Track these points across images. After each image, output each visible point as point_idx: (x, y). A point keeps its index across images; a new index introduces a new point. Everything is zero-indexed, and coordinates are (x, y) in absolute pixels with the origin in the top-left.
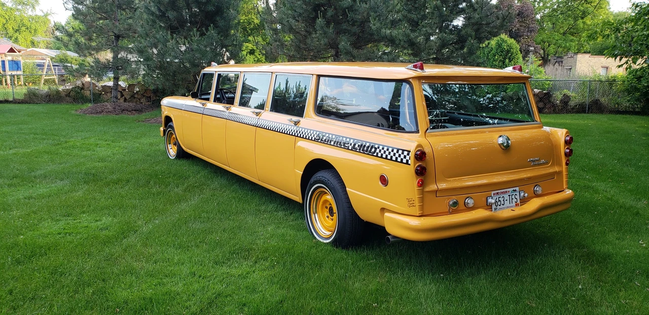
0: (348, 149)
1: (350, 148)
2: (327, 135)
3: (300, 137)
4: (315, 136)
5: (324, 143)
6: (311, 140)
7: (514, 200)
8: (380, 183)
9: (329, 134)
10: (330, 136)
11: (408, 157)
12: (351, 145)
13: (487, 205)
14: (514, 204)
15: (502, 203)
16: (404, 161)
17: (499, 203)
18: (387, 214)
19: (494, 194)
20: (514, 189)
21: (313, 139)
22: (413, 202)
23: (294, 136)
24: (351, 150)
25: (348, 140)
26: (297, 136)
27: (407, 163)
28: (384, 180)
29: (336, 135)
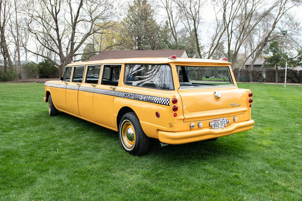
0: (140, 100)
1: (141, 100)
2: (130, 94)
3: (116, 96)
4: (124, 95)
5: (128, 98)
6: (122, 97)
7: (224, 124)
8: (156, 117)
9: (131, 93)
10: (131, 94)
11: (169, 102)
12: (141, 98)
13: (210, 126)
14: (224, 126)
15: (217, 125)
16: (167, 104)
17: (216, 126)
18: (160, 132)
19: (213, 121)
20: (224, 118)
21: (123, 97)
22: (172, 125)
23: (113, 96)
24: (142, 100)
25: (140, 95)
26: (115, 96)
27: (168, 105)
28: (157, 115)
29: (134, 94)
